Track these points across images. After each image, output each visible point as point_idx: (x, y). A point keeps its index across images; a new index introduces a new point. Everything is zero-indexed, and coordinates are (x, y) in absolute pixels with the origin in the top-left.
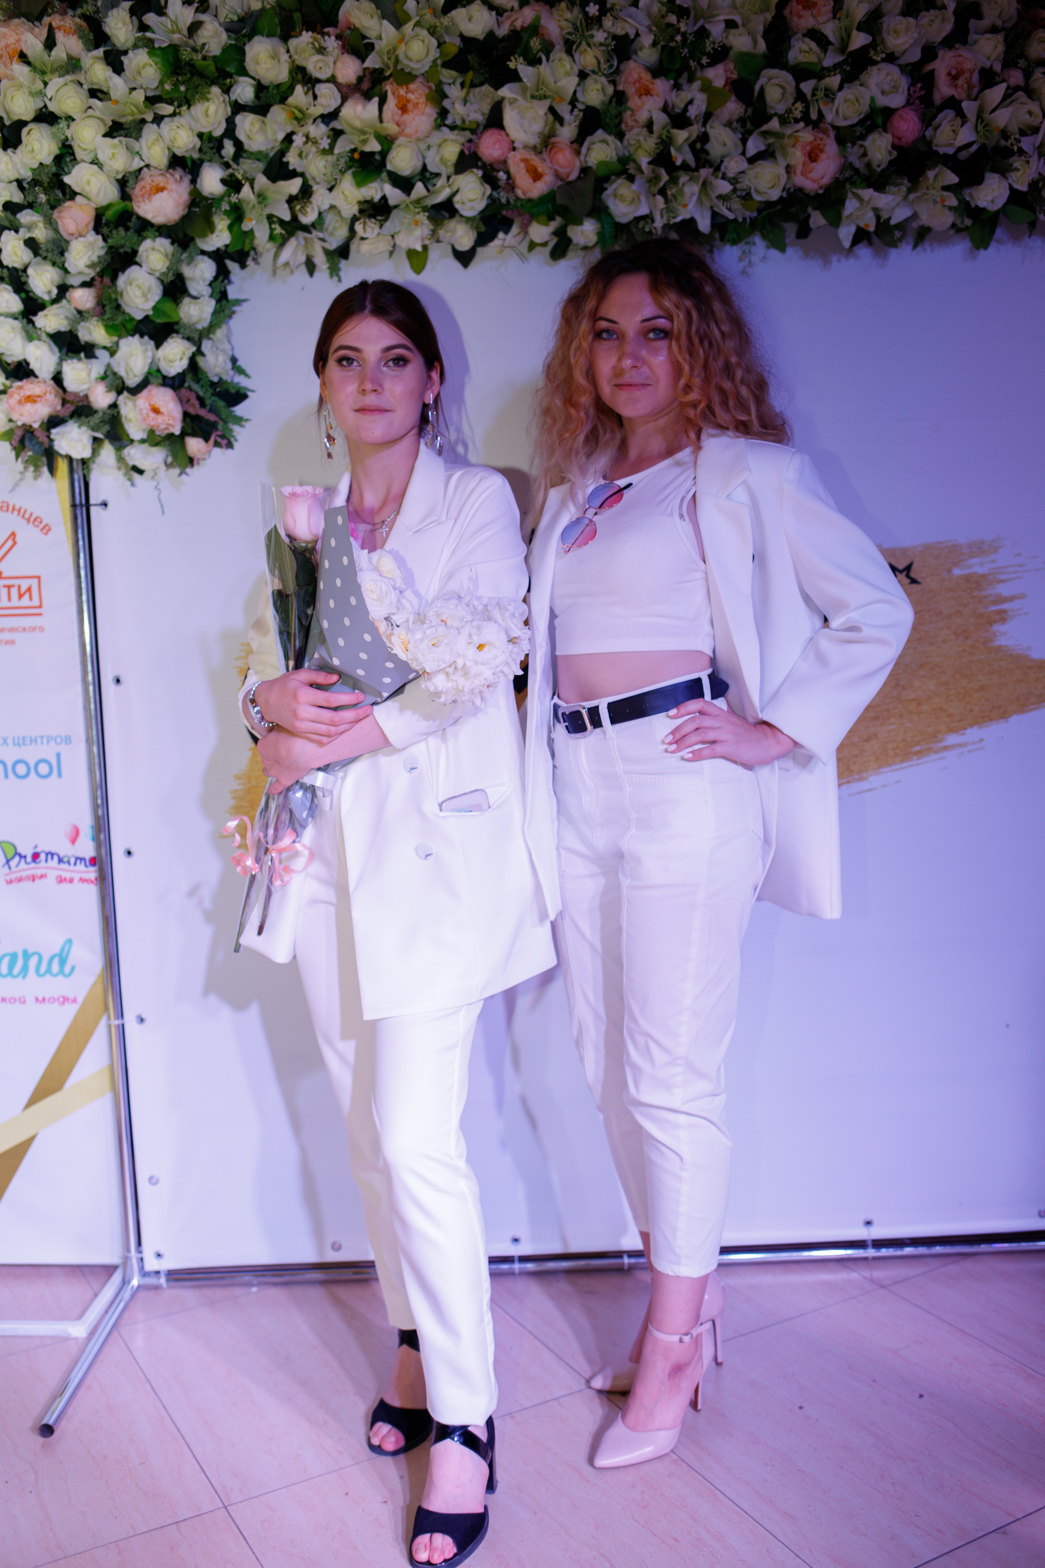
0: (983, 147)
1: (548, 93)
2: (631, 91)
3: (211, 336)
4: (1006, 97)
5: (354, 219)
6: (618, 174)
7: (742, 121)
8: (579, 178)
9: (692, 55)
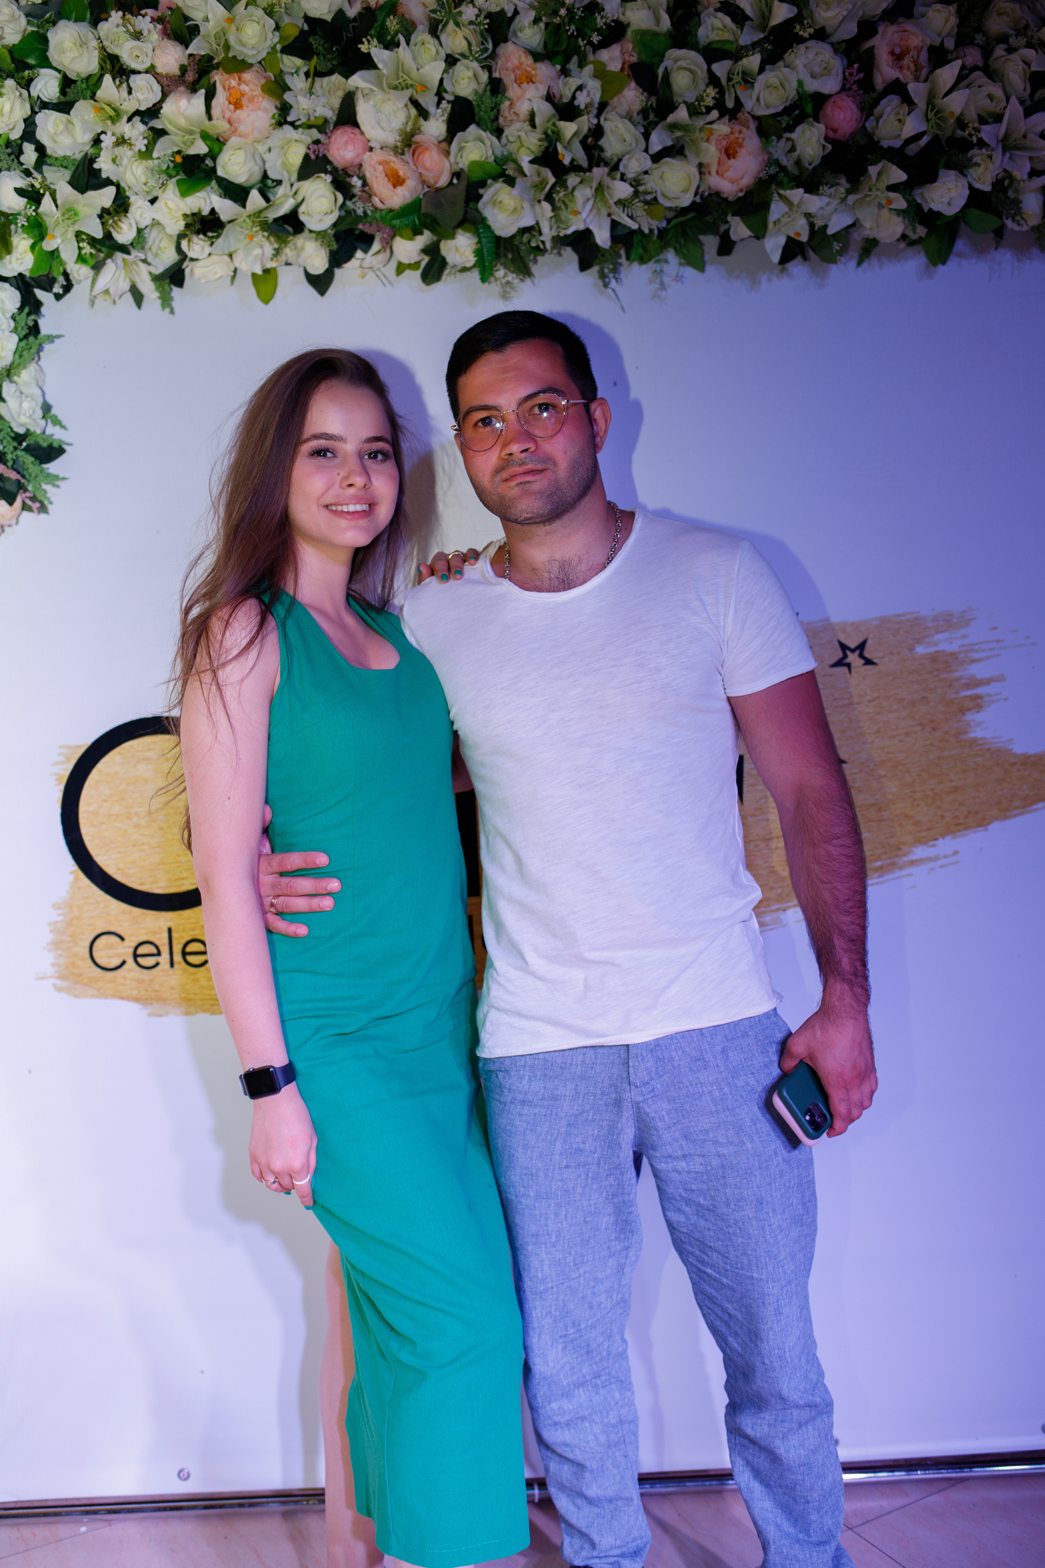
0: (936, 139)
1: (410, 82)
2: (509, 79)
3: (15, 378)
4: (960, 79)
5: (181, 236)
6: (495, 178)
7: (644, 112)
8: (451, 183)
9: (581, 33)
